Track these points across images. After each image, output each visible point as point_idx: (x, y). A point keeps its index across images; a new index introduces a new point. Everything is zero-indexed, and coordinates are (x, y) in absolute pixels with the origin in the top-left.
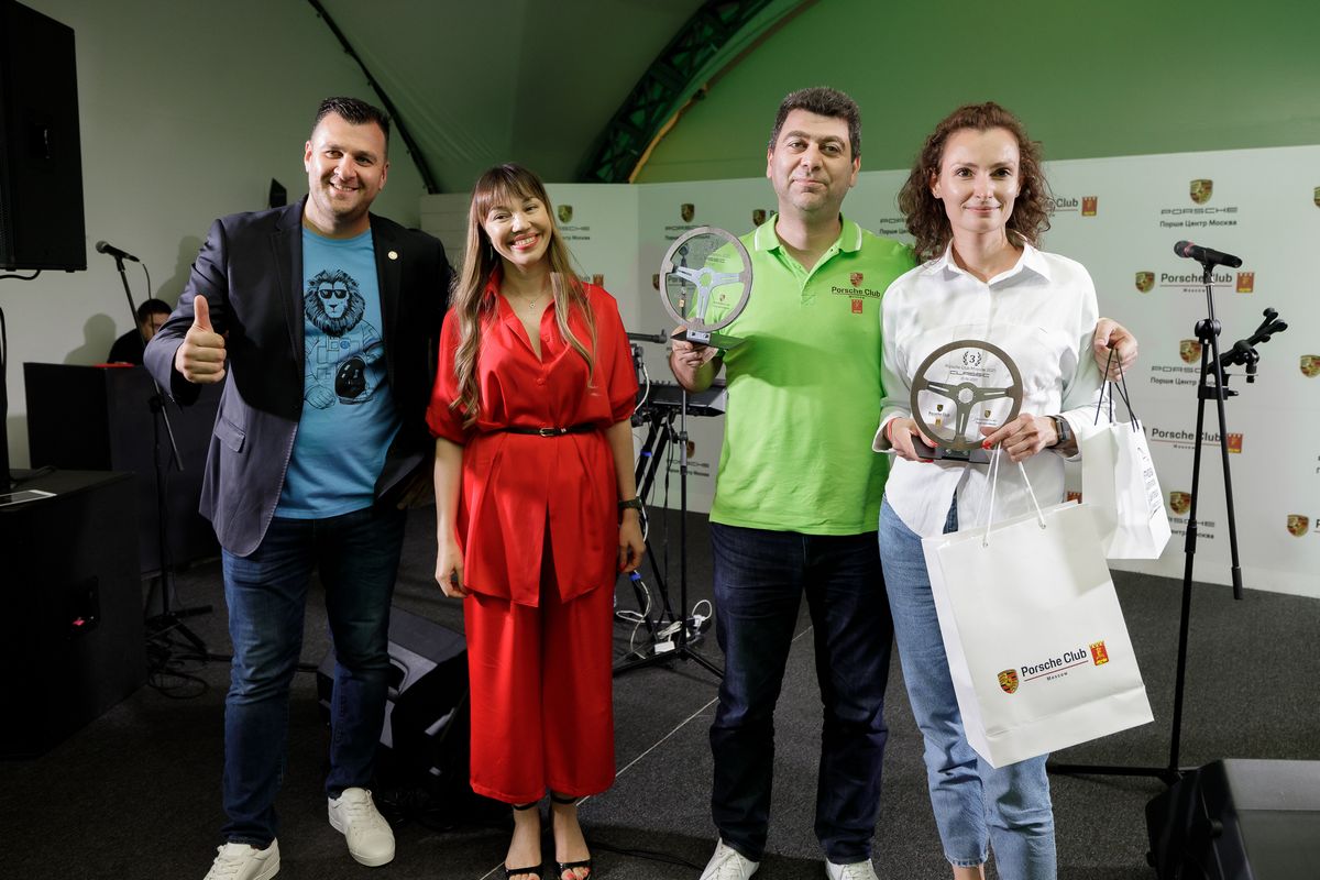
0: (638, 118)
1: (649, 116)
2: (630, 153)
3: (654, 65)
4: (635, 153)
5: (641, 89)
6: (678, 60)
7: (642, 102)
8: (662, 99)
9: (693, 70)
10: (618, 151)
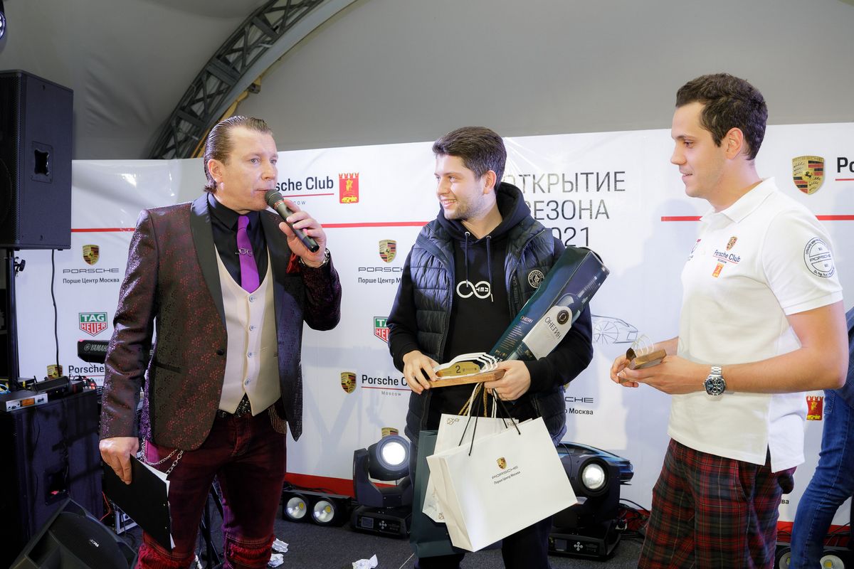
0: (198, 108)
1: (207, 107)
2: (192, 138)
3: (210, 62)
4: (197, 139)
5: (199, 83)
6: (232, 58)
7: (201, 95)
8: (219, 92)
9: (246, 68)
10: (180, 136)
